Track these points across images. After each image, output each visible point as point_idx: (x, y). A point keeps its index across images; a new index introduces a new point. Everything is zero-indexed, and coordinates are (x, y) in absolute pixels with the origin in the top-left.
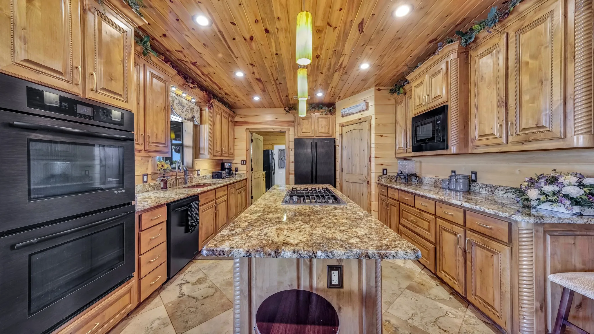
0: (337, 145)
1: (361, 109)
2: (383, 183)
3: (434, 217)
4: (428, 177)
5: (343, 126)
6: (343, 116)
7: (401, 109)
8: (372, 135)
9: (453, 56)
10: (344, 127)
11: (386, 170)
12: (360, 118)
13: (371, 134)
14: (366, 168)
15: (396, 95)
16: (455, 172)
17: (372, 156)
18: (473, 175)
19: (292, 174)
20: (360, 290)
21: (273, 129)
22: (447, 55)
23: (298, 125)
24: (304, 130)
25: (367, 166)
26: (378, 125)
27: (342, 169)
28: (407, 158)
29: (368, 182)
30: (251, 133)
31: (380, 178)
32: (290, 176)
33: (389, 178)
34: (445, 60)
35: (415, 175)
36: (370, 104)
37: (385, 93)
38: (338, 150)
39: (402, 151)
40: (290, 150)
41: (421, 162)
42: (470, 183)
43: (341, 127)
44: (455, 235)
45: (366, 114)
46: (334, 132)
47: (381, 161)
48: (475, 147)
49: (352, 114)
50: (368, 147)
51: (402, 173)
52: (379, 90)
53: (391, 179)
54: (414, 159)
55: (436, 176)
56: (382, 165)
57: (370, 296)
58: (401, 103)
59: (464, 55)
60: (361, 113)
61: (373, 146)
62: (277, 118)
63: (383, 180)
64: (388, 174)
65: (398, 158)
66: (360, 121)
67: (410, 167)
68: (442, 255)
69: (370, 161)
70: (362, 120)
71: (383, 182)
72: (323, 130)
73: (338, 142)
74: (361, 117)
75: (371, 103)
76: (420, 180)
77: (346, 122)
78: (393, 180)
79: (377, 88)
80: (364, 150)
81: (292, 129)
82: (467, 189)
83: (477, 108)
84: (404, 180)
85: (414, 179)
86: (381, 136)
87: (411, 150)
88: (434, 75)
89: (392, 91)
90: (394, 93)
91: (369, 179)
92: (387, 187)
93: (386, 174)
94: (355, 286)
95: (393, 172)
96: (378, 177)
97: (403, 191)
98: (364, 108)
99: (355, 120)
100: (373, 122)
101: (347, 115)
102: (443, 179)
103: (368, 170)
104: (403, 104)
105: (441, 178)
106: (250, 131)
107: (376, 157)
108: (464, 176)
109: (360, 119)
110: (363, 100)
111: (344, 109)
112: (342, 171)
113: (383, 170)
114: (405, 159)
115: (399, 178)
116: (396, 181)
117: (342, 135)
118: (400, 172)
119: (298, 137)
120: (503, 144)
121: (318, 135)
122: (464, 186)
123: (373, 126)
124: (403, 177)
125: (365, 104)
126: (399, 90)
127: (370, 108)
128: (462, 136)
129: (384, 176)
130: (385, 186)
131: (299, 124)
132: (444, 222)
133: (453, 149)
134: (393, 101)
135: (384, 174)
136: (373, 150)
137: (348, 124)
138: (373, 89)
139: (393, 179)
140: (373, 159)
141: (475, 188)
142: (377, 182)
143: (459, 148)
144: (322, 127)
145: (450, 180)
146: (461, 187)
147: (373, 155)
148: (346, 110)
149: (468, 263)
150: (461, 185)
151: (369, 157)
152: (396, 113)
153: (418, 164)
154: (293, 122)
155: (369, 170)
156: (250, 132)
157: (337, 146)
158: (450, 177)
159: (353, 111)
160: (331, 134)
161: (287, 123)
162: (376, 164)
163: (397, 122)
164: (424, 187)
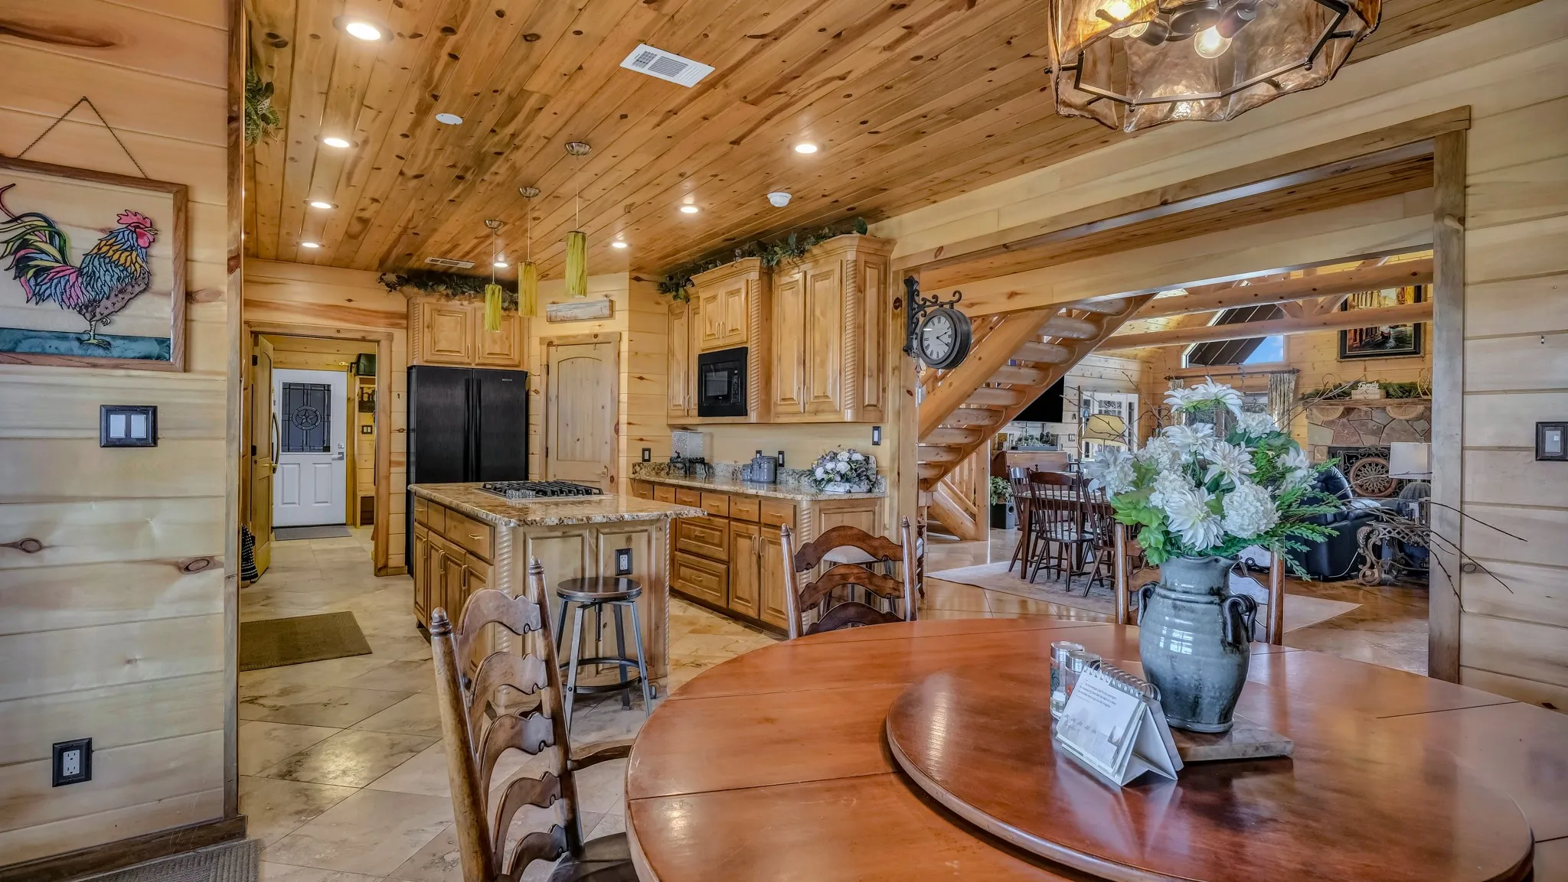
0: (532, 389)
1: (599, 314)
2: (644, 477)
3: (727, 521)
4: (723, 465)
5: (550, 344)
6: (551, 320)
7: (679, 326)
8: (622, 375)
9: (754, 275)
10: (552, 349)
11: (649, 450)
12: (595, 332)
13: (619, 373)
14: (608, 448)
15: (670, 296)
16: (759, 452)
17: (621, 421)
18: (781, 456)
19: (399, 464)
20: (649, 576)
21: (338, 331)
22: (747, 270)
23: (426, 329)
24: (442, 346)
25: (609, 442)
26: (634, 354)
27: (547, 448)
28: (689, 427)
29: (612, 477)
30: (255, 335)
31: (638, 468)
32: (393, 470)
33: (654, 469)
34: (745, 277)
35: (702, 461)
36: (617, 306)
37: (650, 288)
38: (537, 403)
39: (680, 413)
40: (394, 395)
41: (712, 436)
42: (776, 470)
43: (545, 347)
44: (750, 538)
45: (609, 327)
46: (526, 356)
47: (638, 432)
48: (778, 415)
49: (576, 320)
50: (612, 400)
51: (679, 457)
52: (638, 279)
53: (658, 469)
54: (700, 429)
55: (735, 462)
56: (642, 440)
57: (660, 580)
58: (679, 316)
59: (765, 278)
60: (597, 323)
61: (624, 398)
62: (350, 300)
63: (643, 471)
64: (653, 460)
65: (673, 427)
66: (595, 340)
67: (693, 445)
68: (736, 573)
69: (617, 431)
70: (599, 339)
71: (643, 474)
72: (497, 349)
73: (536, 382)
74: (596, 330)
75: (622, 304)
76: (711, 471)
77: (559, 338)
78: (663, 473)
79: (635, 274)
80: (603, 407)
81: (399, 335)
82: (772, 479)
83: (780, 359)
84: (682, 471)
85: (699, 468)
86: (641, 378)
87: (696, 412)
88: (732, 293)
89: (664, 289)
90: (667, 292)
91: (613, 472)
92: (653, 483)
93: (649, 460)
94: (644, 571)
95: (661, 456)
96: (634, 466)
97: (682, 487)
98: (607, 312)
99: (583, 335)
100: (625, 346)
101: (563, 321)
102: (744, 466)
103: (612, 450)
104: (685, 319)
105: (741, 464)
106: (254, 329)
107: (629, 424)
108: (769, 458)
109: (596, 336)
110: (604, 293)
111: (554, 303)
112: (547, 456)
113: (644, 450)
114: (684, 428)
115: (672, 468)
116: (668, 474)
117: (548, 366)
118: (676, 455)
119: (427, 361)
120: (800, 413)
121: (481, 361)
122: (768, 475)
123: (624, 355)
124: (679, 465)
125: (608, 304)
126: (677, 291)
127: (617, 315)
128: (763, 398)
129: (645, 464)
130: (649, 482)
131: (428, 327)
132: (738, 524)
133: (753, 417)
134: (664, 308)
135: (644, 460)
136: (624, 407)
137: (567, 342)
138: (626, 275)
139: (663, 469)
140: (623, 428)
141: (783, 476)
142: (632, 476)
143: (760, 415)
144: (494, 342)
145: (752, 466)
146: (765, 477)
147: (624, 419)
148: (560, 306)
149: (762, 570)
150: (765, 474)
151: (616, 422)
152: (669, 332)
153: (708, 439)
154: (406, 316)
155: (615, 451)
156: (252, 332)
157: (532, 393)
158: (752, 460)
159: (579, 313)
160: (517, 363)
161: (387, 318)
162: (630, 439)
163: (670, 352)
164: (716, 479)
